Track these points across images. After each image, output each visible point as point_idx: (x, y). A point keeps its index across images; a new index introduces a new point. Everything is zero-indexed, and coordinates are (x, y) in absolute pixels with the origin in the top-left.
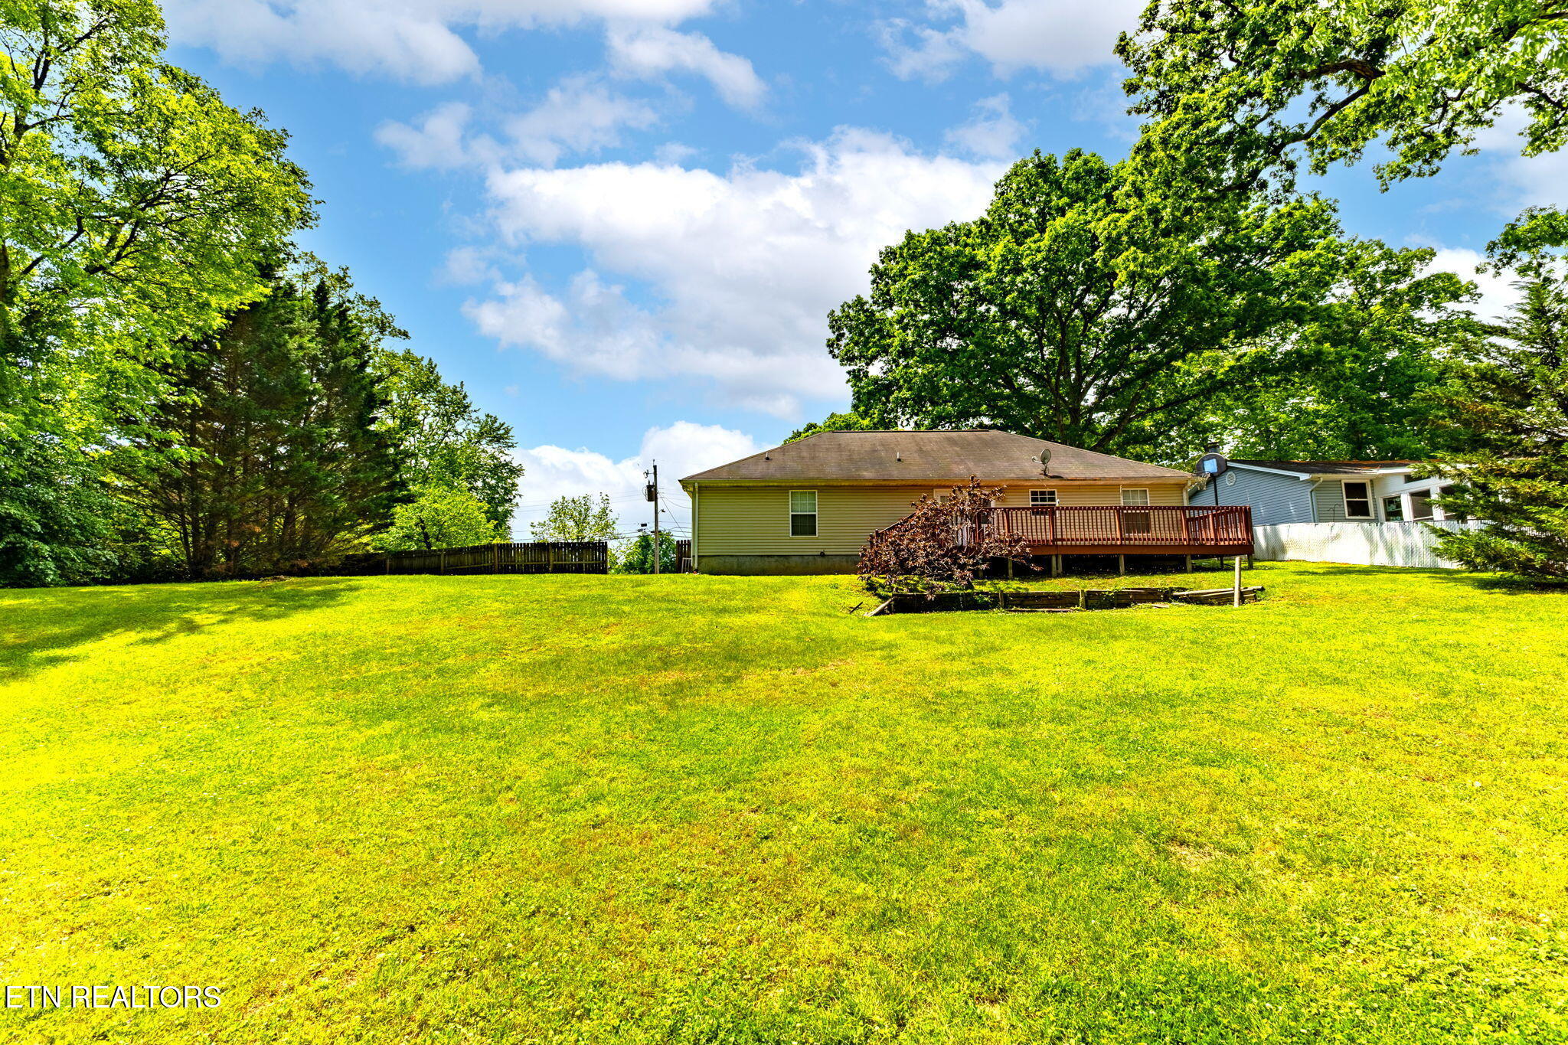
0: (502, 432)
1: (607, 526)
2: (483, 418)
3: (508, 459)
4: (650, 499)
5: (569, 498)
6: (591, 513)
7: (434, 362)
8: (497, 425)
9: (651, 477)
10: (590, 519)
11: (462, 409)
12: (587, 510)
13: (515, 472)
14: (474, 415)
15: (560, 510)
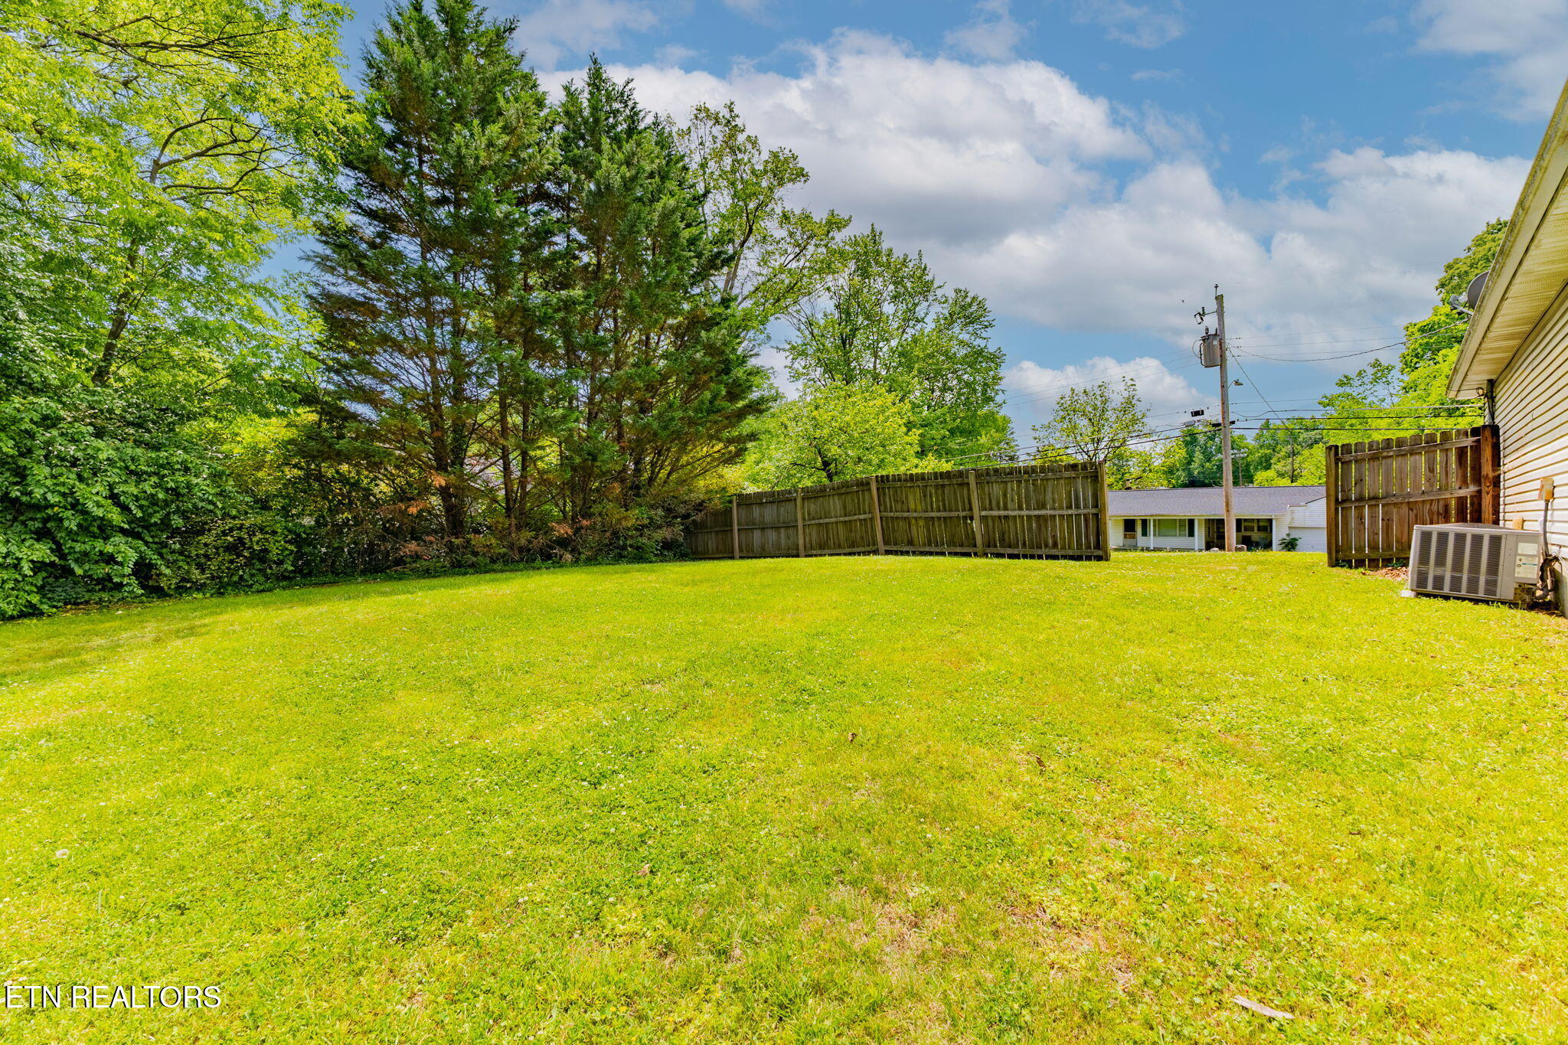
0: (974, 307)
1: (1134, 421)
2: (952, 295)
3: (982, 343)
4: (1209, 365)
5: (1079, 390)
6: (1110, 406)
7: (878, 229)
8: (969, 300)
9: (1211, 321)
10: (1109, 414)
11: (925, 288)
12: (1105, 402)
13: (995, 359)
14: (939, 293)
15: (1069, 409)
